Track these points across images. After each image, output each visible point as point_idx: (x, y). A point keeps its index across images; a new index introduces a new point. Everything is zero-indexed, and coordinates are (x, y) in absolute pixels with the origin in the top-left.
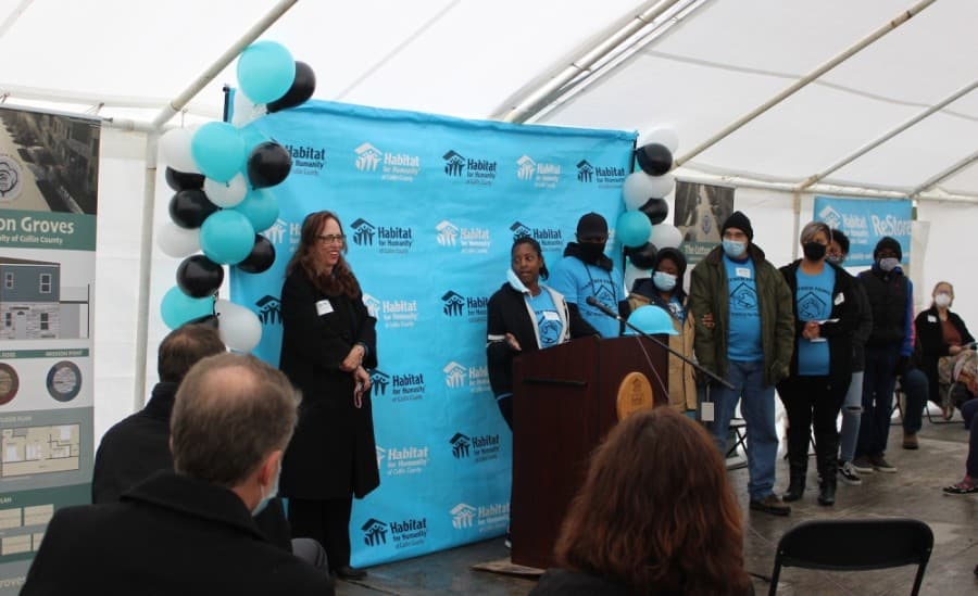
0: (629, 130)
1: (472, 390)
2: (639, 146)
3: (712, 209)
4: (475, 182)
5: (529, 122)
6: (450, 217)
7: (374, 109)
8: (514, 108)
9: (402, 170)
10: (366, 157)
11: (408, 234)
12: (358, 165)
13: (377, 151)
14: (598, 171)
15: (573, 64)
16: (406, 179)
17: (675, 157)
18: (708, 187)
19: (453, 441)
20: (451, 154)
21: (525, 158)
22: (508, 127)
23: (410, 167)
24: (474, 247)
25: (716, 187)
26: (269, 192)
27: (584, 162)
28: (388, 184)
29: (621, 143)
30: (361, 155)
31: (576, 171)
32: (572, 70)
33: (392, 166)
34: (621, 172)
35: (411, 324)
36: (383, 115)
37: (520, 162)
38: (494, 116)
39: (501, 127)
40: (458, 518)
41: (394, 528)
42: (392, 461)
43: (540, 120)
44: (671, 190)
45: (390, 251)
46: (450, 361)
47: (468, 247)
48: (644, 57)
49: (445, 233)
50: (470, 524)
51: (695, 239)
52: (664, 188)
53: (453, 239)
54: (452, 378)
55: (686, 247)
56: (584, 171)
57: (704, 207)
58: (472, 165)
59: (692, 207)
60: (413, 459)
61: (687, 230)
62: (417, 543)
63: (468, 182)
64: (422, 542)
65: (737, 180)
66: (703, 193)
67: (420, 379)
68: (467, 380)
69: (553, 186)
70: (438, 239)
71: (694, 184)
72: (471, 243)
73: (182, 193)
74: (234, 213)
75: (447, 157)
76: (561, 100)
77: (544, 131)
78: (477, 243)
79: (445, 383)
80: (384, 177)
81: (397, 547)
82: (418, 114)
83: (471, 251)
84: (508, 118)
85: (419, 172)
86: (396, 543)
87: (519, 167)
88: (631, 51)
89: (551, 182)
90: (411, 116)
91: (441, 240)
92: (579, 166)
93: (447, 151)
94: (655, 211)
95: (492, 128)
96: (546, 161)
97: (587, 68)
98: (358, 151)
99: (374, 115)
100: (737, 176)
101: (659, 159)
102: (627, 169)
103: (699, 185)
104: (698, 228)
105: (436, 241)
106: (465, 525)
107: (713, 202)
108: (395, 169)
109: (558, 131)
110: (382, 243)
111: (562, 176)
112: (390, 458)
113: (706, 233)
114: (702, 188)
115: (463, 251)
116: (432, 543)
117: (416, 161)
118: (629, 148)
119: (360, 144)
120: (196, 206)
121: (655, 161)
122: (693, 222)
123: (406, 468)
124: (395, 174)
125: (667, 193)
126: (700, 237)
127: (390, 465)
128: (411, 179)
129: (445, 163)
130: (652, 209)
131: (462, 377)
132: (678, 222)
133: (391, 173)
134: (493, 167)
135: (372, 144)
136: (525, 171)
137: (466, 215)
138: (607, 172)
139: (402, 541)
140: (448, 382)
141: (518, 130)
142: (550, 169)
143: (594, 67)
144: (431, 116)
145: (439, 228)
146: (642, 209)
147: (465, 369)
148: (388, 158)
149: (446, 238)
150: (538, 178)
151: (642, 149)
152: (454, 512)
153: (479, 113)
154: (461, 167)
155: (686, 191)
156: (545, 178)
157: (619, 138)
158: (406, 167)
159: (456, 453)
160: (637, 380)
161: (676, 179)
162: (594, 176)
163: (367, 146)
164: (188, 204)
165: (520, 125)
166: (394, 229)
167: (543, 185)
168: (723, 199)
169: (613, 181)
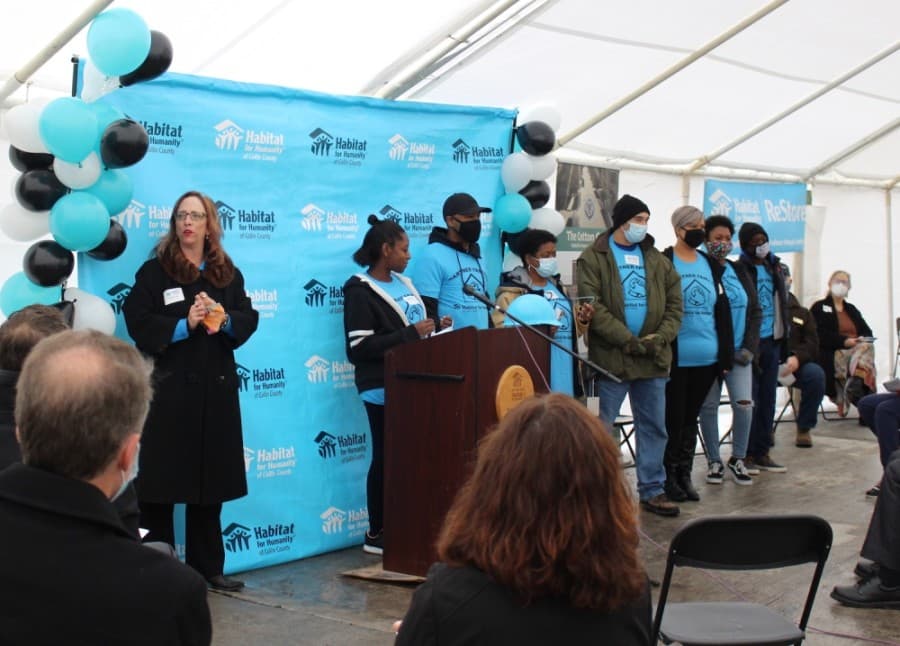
0: (509, 107)
1: (336, 386)
2: (519, 124)
3: (596, 192)
4: (344, 163)
5: (402, 98)
6: (314, 200)
7: (234, 83)
8: (386, 83)
9: (265, 150)
10: (226, 134)
11: (271, 218)
12: (218, 144)
13: (238, 128)
14: (475, 151)
15: (450, 36)
16: (268, 158)
17: (559, 136)
18: (591, 168)
19: (318, 440)
20: (318, 131)
21: (398, 137)
22: (379, 103)
23: (274, 146)
24: (342, 232)
25: (600, 169)
26: (123, 173)
27: (460, 141)
28: (251, 164)
29: (499, 120)
30: (221, 133)
31: (452, 151)
32: (448, 42)
33: (254, 145)
34: (500, 152)
35: (272, 315)
36: (245, 89)
37: (391, 141)
38: (365, 91)
39: (372, 103)
40: (329, 524)
41: (258, 532)
42: (262, 463)
43: (412, 96)
44: (553, 171)
45: (251, 236)
46: (311, 355)
47: (335, 232)
48: (526, 29)
49: (312, 218)
50: (340, 529)
51: (577, 225)
52: (545, 169)
53: (319, 225)
54: (314, 372)
55: (569, 232)
56: (460, 150)
57: (587, 191)
58: (340, 144)
59: (574, 190)
60: (282, 460)
61: (570, 214)
62: (282, 549)
63: (335, 162)
64: (287, 548)
65: (623, 162)
66: (586, 176)
67: (281, 374)
68: (330, 374)
69: (426, 167)
70: (304, 224)
71: (576, 165)
72: (339, 228)
73: (29, 173)
74: (86, 195)
75: (314, 135)
76: (436, 74)
77: (418, 107)
78: (345, 228)
79: (307, 378)
80: (245, 157)
81: (261, 553)
82: (283, 88)
83: (338, 236)
84: (379, 94)
85: (284, 151)
86: (260, 549)
87: (390, 147)
88: (512, 22)
89: (425, 163)
90: (273, 90)
91: (306, 224)
92: (455, 145)
93: (314, 129)
94: (536, 195)
95: (363, 104)
96: (419, 140)
97: (464, 39)
98: (219, 128)
99: (236, 89)
100: (623, 157)
101: (540, 137)
102: (506, 149)
103: (582, 166)
104: (580, 213)
105: (300, 225)
106: (335, 530)
107: (597, 185)
108: (257, 148)
109: (433, 109)
110: (243, 228)
111: (436, 156)
112: (259, 460)
113: (590, 217)
114: (585, 170)
115: (329, 237)
116: (299, 549)
117: (280, 140)
118: (508, 127)
120: (45, 187)
121: (536, 140)
122: (575, 207)
123: (275, 470)
124: (257, 153)
125: (547, 177)
126: (583, 222)
127: (260, 467)
128: (274, 159)
129: (311, 142)
130: (533, 192)
131: (325, 371)
132: (560, 206)
133: (253, 152)
134: (363, 146)
135: (232, 120)
136: (397, 150)
137: (336, 198)
138: (484, 152)
139: (266, 547)
140: (310, 377)
141: (390, 106)
142: (423, 148)
143: (471, 39)
144: (297, 91)
145: (305, 211)
146: (522, 192)
147: (328, 363)
148: (251, 136)
149: (311, 221)
150: (411, 158)
151: (523, 127)
152: (324, 516)
153: (350, 89)
154: (329, 146)
155: (567, 172)
156: (418, 158)
157: (498, 116)
158: (269, 146)
159: (322, 454)
160: (517, 374)
161: (557, 160)
162: (470, 156)
163: (228, 123)
164: (35, 184)
165: (393, 101)
166: (256, 212)
167: (416, 165)
168: (607, 182)
169: (490, 161)
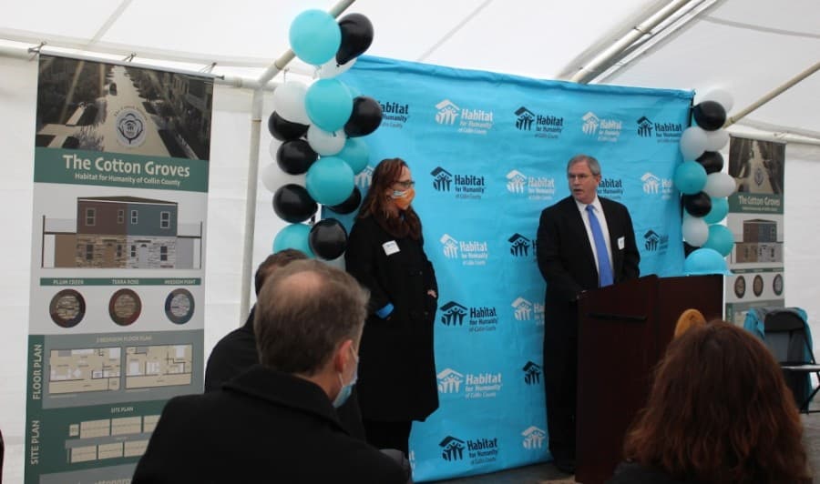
0: (687, 89)
1: (537, 324)
2: (696, 103)
3: (764, 163)
4: (543, 136)
5: (594, 82)
6: (518, 166)
7: (453, 69)
8: (581, 68)
9: (477, 124)
10: (445, 112)
11: (481, 182)
12: (437, 119)
13: (455, 106)
14: (657, 127)
15: (635, 28)
16: (480, 132)
17: (729, 115)
18: (761, 143)
19: (525, 369)
20: (522, 110)
21: (590, 114)
22: (576, 87)
23: (485, 122)
24: (540, 195)
25: (768, 143)
26: (361, 141)
27: (644, 118)
28: (464, 137)
29: (679, 101)
30: (440, 110)
31: (638, 126)
32: (634, 33)
33: (467, 121)
34: (679, 128)
35: (483, 262)
36: (460, 74)
37: (585, 118)
38: (563, 75)
39: (568, 86)
40: (529, 440)
41: (470, 445)
42: (470, 386)
43: (602, 81)
44: (725, 144)
45: (465, 197)
46: (518, 297)
47: (535, 194)
48: (702, 23)
49: (516, 181)
50: (540, 446)
51: (748, 191)
52: (720, 142)
53: (522, 188)
54: (519, 312)
55: (740, 197)
56: (644, 126)
57: (756, 161)
58: (541, 120)
59: (745, 160)
60: (488, 384)
61: (741, 181)
62: (490, 460)
63: (536, 136)
64: (494, 459)
65: (789, 136)
66: (755, 148)
67: (493, 312)
68: (532, 314)
69: (615, 140)
70: (508, 186)
71: (747, 140)
72: (538, 191)
75: (518, 113)
76: (625, 60)
77: (607, 90)
78: (543, 191)
79: (514, 316)
80: (460, 130)
81: (473, 463)
82: (493, 74)
83: (538, 198)
84: (574, 79)
85: (493, 126)
86: (472, 459)
87: (583, 122)
88: (689, 17)
89: (612, 136)
90: (487, 76)
91: (510, 187)
92: (640, 121)
93: (518, 108)
94: (710, 162)
95: (559, 87)
96: (608, 117)
97: (647, 31)
98: (439, 106)
99: (453, 74)
100: (788, 132)
101: (713, 115)
102: (684, 124)
103: (752, 140)
104: (751, 180)
105: (506, 188)
106: (535, 445)
107: (765, 156)
108: (471, 123)
109: (620, 90)
110: (458, 190)
111: (623, 131)
112: (467, 383)
113: (759, 184)
114: (755, 143)
115: (530, 198)
116: (506, 459)
117: (490, 117)
118: (685, 106)
119: (440, 101)
121: (710, 116)
122: (746, 175)
123: (481, 392)
124: (471, 127)
125: (721, 148)
126: (753, 188)
127: (468, 389)
128: (484, 132)
129: (516, 118)
130: (708, 161)
131: (528, 311)
132: (733, 172)
133: (467, 126)
134: (560, 122)
135: (451, 101)
136: (589, 126)
137: (536, 165)
138: (665, 128)
139: (478, 457)
140: (516, 316)
141: (583, 89)
142: (611, 124)
143: (654, 31)
144: (505, 76)
145: (510, 176)
146: (699, 160)
147: (530, 304)
148: (465, 113)
149: (515, 185)
150: (601, 133)
151: (698, 106)
152: (525, 434)
153: (548, 74)
154: (531, 122)
155: (739, 146)
156: (607, 133)
157: (678, 97)
158: (481, 122)
159: (528, 381)
160: (693, 317)
161: (730, 135)
162: (653, 131)
163: (447, 103)
165: (586, 84)
166: (469, 177)
167: (605, 139)
168: (775, 153)
169: (671, 135)
